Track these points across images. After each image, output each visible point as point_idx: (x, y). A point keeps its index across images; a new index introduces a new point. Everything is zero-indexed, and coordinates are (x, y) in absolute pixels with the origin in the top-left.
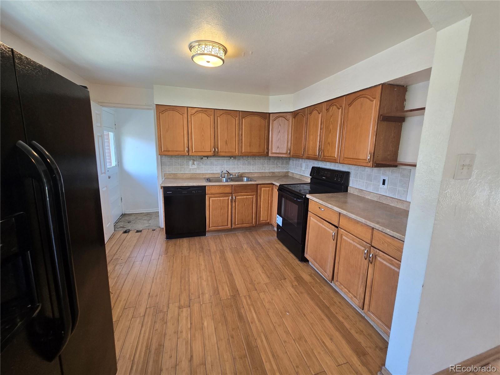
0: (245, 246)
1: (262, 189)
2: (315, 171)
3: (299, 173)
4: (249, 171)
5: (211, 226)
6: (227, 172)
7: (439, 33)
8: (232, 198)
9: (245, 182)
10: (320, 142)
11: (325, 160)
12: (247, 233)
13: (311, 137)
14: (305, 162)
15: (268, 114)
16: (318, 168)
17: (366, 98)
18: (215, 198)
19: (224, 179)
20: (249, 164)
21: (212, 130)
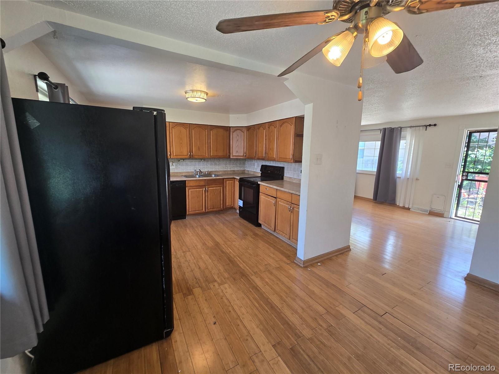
0: (217, 222)
1: (227, 182)
2: (264, 168)
3: (253, 170)
4: (215, 170)
5: (190, 211)
6: (199, 171)
7: (306, 106)
8: (205, 189)
9: (213, 177)
10: (265, 148)
11: (269, 160)
12: (217, 215)
13: (260, 145)
14: (256, 162)
15: (229, 128)
16: (266, 166)
17: (288, 123)
18: (193, 190)
19: (198, 176)
20: (216, 164)
21: (188, 139)
